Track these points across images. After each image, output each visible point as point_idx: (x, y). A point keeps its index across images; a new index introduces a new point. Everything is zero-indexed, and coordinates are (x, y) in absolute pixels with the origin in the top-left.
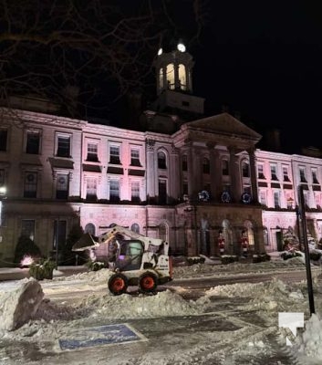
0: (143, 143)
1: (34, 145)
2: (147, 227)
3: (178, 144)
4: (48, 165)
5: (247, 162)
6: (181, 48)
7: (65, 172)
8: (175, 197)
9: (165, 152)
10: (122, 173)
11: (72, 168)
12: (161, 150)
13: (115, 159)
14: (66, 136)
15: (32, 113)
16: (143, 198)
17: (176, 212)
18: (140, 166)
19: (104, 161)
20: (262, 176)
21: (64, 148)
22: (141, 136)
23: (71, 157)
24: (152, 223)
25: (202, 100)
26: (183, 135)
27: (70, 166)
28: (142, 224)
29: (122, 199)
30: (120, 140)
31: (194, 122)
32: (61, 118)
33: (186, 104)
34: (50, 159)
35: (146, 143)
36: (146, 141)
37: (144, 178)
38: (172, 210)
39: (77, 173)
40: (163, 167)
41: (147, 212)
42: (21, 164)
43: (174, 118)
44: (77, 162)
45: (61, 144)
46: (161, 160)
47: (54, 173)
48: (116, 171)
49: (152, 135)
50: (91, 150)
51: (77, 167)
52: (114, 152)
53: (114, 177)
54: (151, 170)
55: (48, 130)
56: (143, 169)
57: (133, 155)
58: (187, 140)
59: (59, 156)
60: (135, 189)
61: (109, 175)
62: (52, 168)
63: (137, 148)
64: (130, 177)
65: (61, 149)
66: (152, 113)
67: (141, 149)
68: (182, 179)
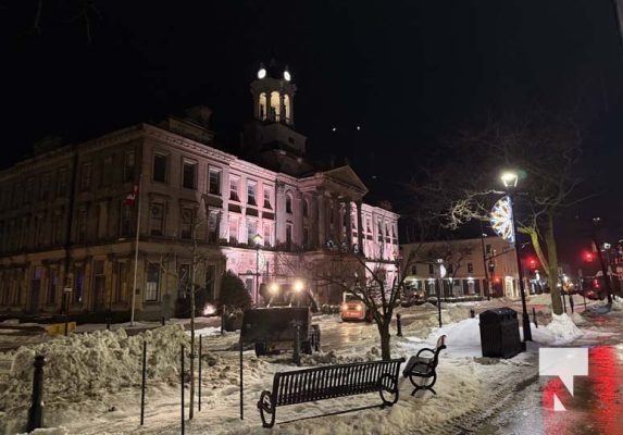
0: (274, 184)
1: (190, 176)
3: (304, 190)
5: (345, 211)
6: (287, 76)
7: (215, 211)
8: (299, 244)
9: (291, 195)
10: (257, 216)
11: (221, 207)
12: (289, 194)
13: (251, 201)
14: (216, 170)
16: (273, 245)
17: (301, 260)
18: (270, 208)
19: (243, 203)
21: (215, 187)
22: (272, 175)
23: (220, 195)
25: (305, 138)
26: (314, 182)
27: (219, 205)
28: (271, 271)
29: (256, 244)
30: (256, 178)
31: (329, 172)
32: (216, 150)
33: (291, 140)
34: (204, 196)
35: (277, 185)
36: (276, 181)
37: (273, 222)
39: (226, 212)
40: (289, 211)
41: (276, 259)
42: (180, 200)
43: (300, 160)
44: (227, 201)
45: (212, 180)
46: (288, 204)
47: (208, 212)
48: (252, 213)
49: (283, 178)
50: (233, 187)
51: (225, 206)
52: (250, 192)
53: (252, 219)
54: (281, 214)
55: (203, 162)
56: (273, 212)
57: (266, 196)
58: (320, 188)
59: (211, 192)
60: (266, 234)
61: (248, 217)
62: (207, 206)
63: (269, 188)
64: (265, 220)
65: (212, 185)
66: (283, 153)
67: (271, 190)
68: (303, 225)
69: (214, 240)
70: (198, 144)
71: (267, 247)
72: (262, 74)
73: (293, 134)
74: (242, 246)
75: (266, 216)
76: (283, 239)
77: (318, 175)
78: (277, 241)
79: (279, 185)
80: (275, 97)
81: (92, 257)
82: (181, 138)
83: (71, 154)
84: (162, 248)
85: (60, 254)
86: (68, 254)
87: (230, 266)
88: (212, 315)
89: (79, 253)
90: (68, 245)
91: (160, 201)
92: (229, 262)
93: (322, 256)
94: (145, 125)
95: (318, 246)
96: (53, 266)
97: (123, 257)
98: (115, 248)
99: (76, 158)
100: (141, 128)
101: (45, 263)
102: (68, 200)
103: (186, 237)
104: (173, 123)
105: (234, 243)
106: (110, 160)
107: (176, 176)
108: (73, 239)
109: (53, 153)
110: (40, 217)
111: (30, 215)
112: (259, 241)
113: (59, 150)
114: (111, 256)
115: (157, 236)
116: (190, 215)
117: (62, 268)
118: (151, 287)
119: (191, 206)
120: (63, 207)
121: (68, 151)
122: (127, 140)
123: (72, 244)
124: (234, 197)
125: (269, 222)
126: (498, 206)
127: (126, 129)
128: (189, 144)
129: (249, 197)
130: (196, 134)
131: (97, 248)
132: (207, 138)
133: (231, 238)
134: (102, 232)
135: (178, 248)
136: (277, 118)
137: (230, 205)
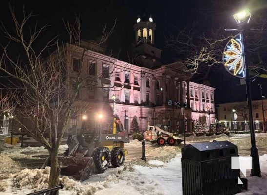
1: (93, 69)
2: (141, 118)
3: (156, 75)
4: (99, 82)
6: (151, 20)
7: (106, 86)
8: (154, 102)
9: (149, 78)
10: (131, 89)
11: (110, 84)
12: (148, 77)
13: (127, 81)
14: (107, 66)
15: (94, 52)
16: (139, 103)
17: (154, 110)
18: (138, 85)
19: (123, 81)
20: (192, 95)
21: (107, 73)
22: (139, 69)
23: (109, 78)
24: (144, 116)
25: (161, 51)
26: (161, 71)
27: (109, 83)
28: (138, 116)
29: (131, 102)
30: (129, 70)
31: (169, 65)
32: (106, 56)
33: (153, 52)
34: (101, 79)
35: (141, 73)
36: (141, 71)
37: (139, 92)
39: (113, 87)
40: (148, 86)
41: (141, 110)
43: (154, 60)
44: (113, 81)
45: (104, 71)
46: (148, 83)
47: (103, 86)
48: (128, 87)
49: (144, 69)
50: (117, 75)
51: (112, 84)
52: (126, 77)
53: (128, 90)
54: (144, 87)
56: (139, 87)
57: (135, 79)
58: (164, 74)
59: (104, 77)
60: (136, 98)
61: (126, 89)
62: (102, 83)
64: (135, 91)
65: (105, 73)
66: (144, 57)
67: (138, 76)
68: (156, 93)
69: (107, 100)
70: (96, 53)
71: (136, 104)
72: (139, 20)
73: (153, 49)
74: (122, 103)
75: (135, 88)
76: (144, 100)
77: (162, 67)
78: (142, 101)
79: (142, 73)
80: (145, 31)
87: (115, 112)
93: (165, 109)
95: (163, 103)
103: (91, 98)
105: (118, 102)
112: (132, 101)
119: (93, 83)
124: (117, 79)
125: (137, 92)
126: (230, 44)
128: (91, 53)
129: (126, 79)
133: (116, 99)
137: (114, 83)
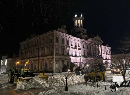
0: (80, 41)
1: (63, 41)
3: (87, 43)
4: (66, 46)
5: (97, 47)
6: (82, 16)
7: (68, 48)
8: (87, 55)
9: (84, 44)
10: (77, 49)
13: (76, 46)
14: (68, 39)
15: (63, 33)
17: (87, 59)
19: (74, 46)
22: (80, 39)
23: (69, 45)
24: (83, 62)
25: (86, 30)
29: (77, 56)
30: (76, 40)
32: (68, 35)
33: (83, 31)
37: (81, 50)
38: (86, 59)
39: (70, 49)
40: (84, 48)
42: (61, 46)
43: (86, 36)
44: (70, 46)
45: (67, 41)
46: (84, 46)
47: (67, 49)
48: (76, 48)
49: (82, 40)
50: (71, 43)
51: (70, 47)
52: (75, 44)
53: (76, 50)
54: (82, 48)
55: (65, 37)
56: (80, 48)
57: (79, 44)
58: (91, 42)
59: (67, 44)
61: (75, 49)
62: (67, 47)
63: (79, 43)
64: (79, 50)
65: (67, 43)
66: (82, 34)
67: (80, 43)
68: (87, 51)
69: (68, 55)
70: (64, 34)
71: (79, 56)
72: (76, 16)
74: (74, 56)
75: (79, 49)
76: (83, 55)
77: (91, 39)
79: (81, 42)
80: (79, 21)
81: (44, 59)
82: (61, 33)
83: (38, 37)
84: (58, 57)
85: (37, 58)
86: (39, 58)
87: (72, 61)
88: (70, 72)
89: (41, 58)
90: (39, 57)
91: (58, 47)
92: (72, 60)
93: (92, 58)
94: (54, 30)
95: (92, 56)
96: (35, 61)
97: (50, 59)
98: (49, 57)
99: (39, 38)
100: (53, 31)
101: (34, 60)
102: (38, 47)
103: (63, 54)
104: (59, 29)
105: (72, 56)
106: (47, 38)
107: (60, 41)
108: (39, 55)
109: (34, 37)
110: (32, 51)
111: (30, 50)
113: (36, 37)
114: (48, 59)
115: (57, 54)
116: (63, 50)
117: (38, 61)
118: (57, 65)
119: (63, 47)
120: (37, 49)
121: (37, 36)
122: (50, 34)
123: (39, 56)
124: (72, 45)
127: (50, 31)
128: (63, 34)
129: (75, 45)
130: (64, 31)
131: (45, 57)
132: (66, 32)
133: (72, 54)
134: (46, 54)
135: (61, 57)
136: (79, 26)
137: (71, 47)
